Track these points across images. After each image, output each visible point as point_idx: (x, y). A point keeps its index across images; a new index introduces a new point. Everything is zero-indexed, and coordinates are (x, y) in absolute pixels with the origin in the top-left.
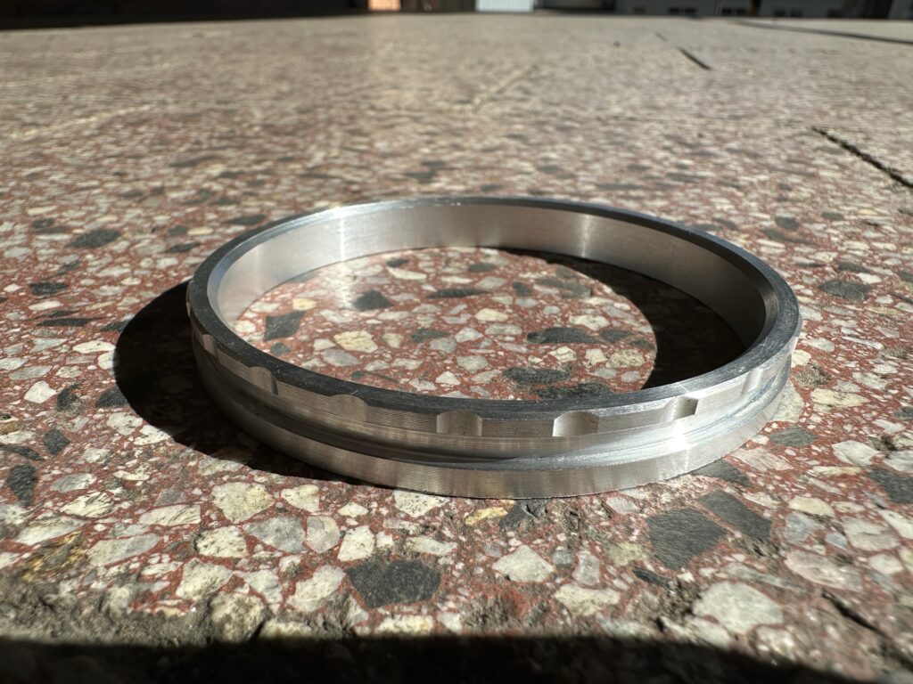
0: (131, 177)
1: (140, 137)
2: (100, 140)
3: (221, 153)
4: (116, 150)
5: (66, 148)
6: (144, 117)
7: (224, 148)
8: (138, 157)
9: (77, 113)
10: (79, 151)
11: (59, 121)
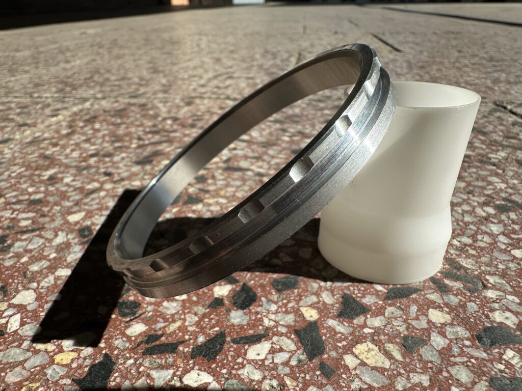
0: (116, 178)
1: (100, 134)
2: (76, 138)
3: (160, 147)
4: (92, 149)
5: (58, 148)
6: (92, 113)
7: (160, 143)
8: (110, 155)
9: (48, 111)
10: (68, 151)
11: (39, 121)
